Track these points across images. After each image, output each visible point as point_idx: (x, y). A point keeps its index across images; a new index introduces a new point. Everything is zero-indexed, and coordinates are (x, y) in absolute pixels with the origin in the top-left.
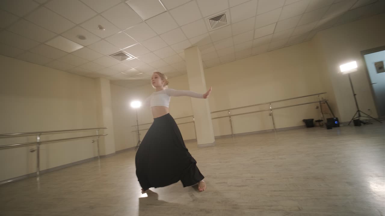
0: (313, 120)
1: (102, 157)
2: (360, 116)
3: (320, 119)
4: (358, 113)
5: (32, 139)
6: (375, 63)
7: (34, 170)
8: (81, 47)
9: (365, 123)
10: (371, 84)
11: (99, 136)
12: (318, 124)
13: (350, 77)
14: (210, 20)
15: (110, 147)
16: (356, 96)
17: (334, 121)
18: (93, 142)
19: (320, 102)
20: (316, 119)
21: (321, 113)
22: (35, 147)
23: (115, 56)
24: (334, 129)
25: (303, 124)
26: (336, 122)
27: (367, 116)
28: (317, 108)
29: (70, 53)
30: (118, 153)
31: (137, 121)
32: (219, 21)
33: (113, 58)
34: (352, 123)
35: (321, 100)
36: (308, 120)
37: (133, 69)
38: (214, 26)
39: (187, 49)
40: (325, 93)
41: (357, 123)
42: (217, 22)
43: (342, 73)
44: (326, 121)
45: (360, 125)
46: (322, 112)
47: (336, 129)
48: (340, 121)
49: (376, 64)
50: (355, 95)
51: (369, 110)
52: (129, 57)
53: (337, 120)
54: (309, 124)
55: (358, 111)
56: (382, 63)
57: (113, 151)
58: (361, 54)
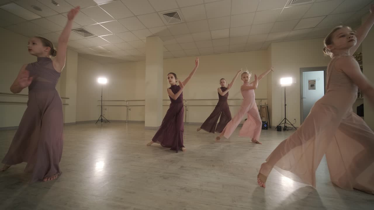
2: (285, 123)
4: (284, 120)
6: (309, 80)
8: (39, 17)
14: (164, 15)
19: (261, 106)
23: (77, 31)
26: (265, 125)
27: (291, 124)
30: (77, 123)
31: (102, 96)
32: (173, 17)
33: (75, 33)
37: (100, 47)
38: (169, 21)
39: (149, 37)
40: (268, 99)
42: (171, 18)
43: (281, 85)
45: (281, 131)
48: (271, 125)
50: (285, 105)
51: (295, 119)
53: (267, 124)
55: (285, 118)
56: (314, 81)
58: (300, 70)
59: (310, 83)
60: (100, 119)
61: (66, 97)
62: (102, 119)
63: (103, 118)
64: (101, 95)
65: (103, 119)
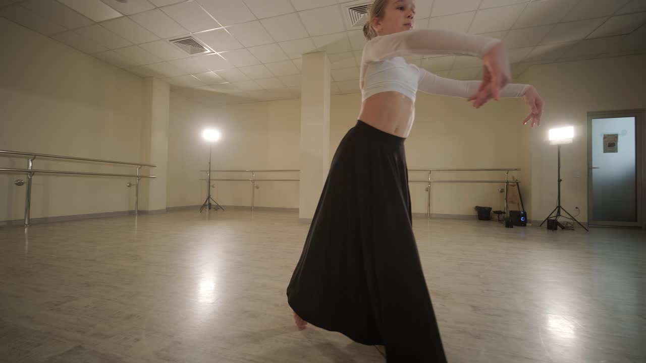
0: (490, 209)
1: (142, 213)
2: (559, 214)
3: (503, 210)
4: (557, 210)
5: (20, 163)
6: (604, 135)
7: (20, 215)
8: (118, 15)
9: (564, 227)
10: (590, 168)
11: (140, 177)
12: (496, 217)
13: (559, 150)
14: (351, 10)
15: (157, 199)
16: (561, 183)
17: (520, 216)
18: (129, 186)
19: (508, 182)
20: (495, 208)
21: (505, 201)
22: (24, 178)
23: (180, 42)
24: (516, 229)
25: (474, 213)
26: (522, 219)
27: (570, 217)
28: (502, 191)
29: (99, 23)
30: (169, 210)
31: (210, 163)
32: (366, 14)
33: (176, 46)
34: (546, 224)
35: (510, 179)
36: (484, 208)
37: (212, 73)
38: (356, 22)
39: (307, 54)
40: (520, 170)
41: (552, 225)
42: (362, 15)
43: (549, 142)
44: (508, 215)
45: (556, 229)
46: (506, 199)
47: (521, 229)
48: (528, 218)
49: (606, 137)
50: (559, 181)
51: (577, 208)
52: (207, 51)
53: (525, 215)
54: (484, 215)
55: (559, 207)
56: (616, 137)
57: (164, 207)
58: (588, 116)
59: (606, 140)
60: (207, 203)
61: (152, 163)
62: (210, 204)
63: (211, 201)
64: (209, 161)
65: (213, 203)
